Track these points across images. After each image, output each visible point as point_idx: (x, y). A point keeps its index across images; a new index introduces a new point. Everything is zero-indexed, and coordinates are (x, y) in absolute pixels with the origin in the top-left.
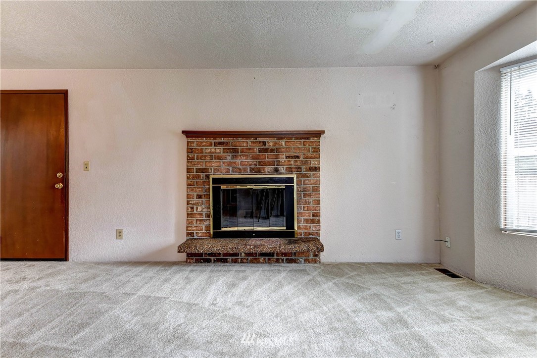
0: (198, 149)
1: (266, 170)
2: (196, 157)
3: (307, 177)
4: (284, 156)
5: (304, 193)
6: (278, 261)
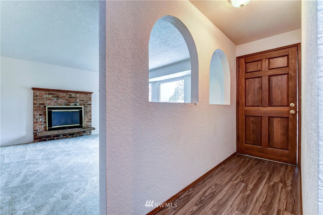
0: (40, 96)
1: (71, 104)
2: (38, 99)
3: (87, 107)
4: (79, 100)
5: (86, 112)
6: (76, 136)
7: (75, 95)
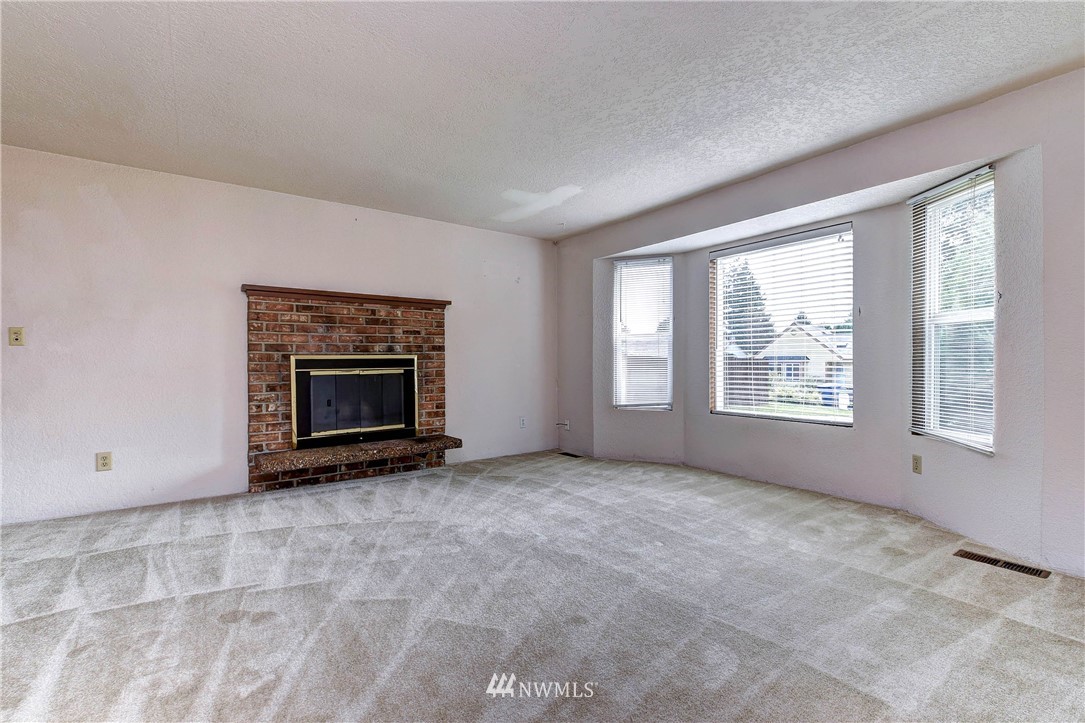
0: (269, 315)
1: (377, 349)
2: (264, 328)
3: (430, 358)
4: (401, 331)
5: (426, 379)
6: (392, 471)
7: (389, 314)
